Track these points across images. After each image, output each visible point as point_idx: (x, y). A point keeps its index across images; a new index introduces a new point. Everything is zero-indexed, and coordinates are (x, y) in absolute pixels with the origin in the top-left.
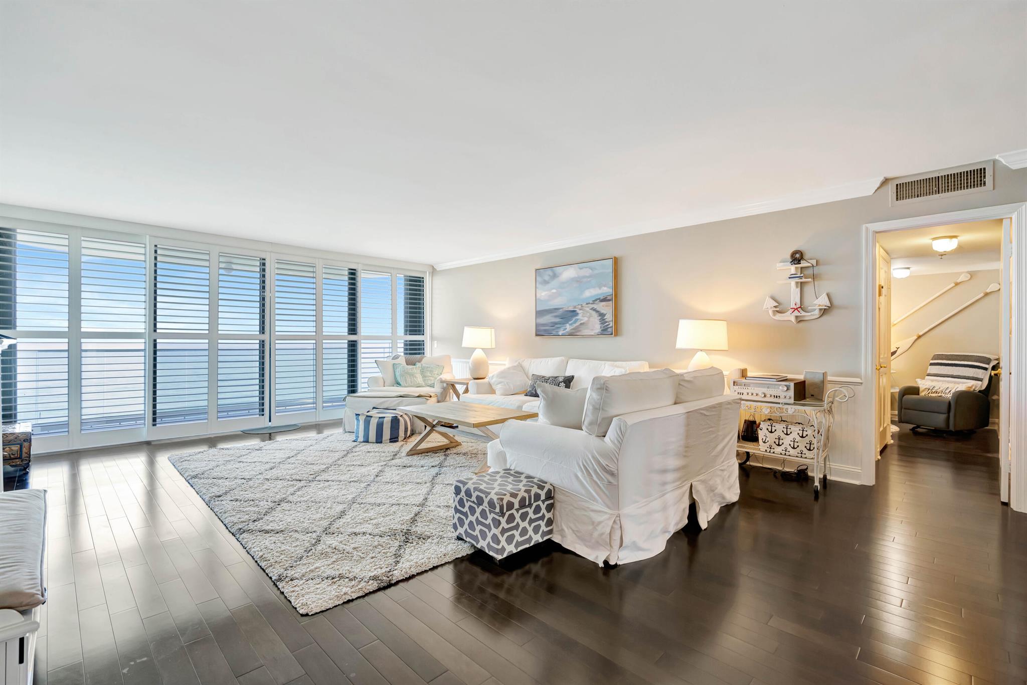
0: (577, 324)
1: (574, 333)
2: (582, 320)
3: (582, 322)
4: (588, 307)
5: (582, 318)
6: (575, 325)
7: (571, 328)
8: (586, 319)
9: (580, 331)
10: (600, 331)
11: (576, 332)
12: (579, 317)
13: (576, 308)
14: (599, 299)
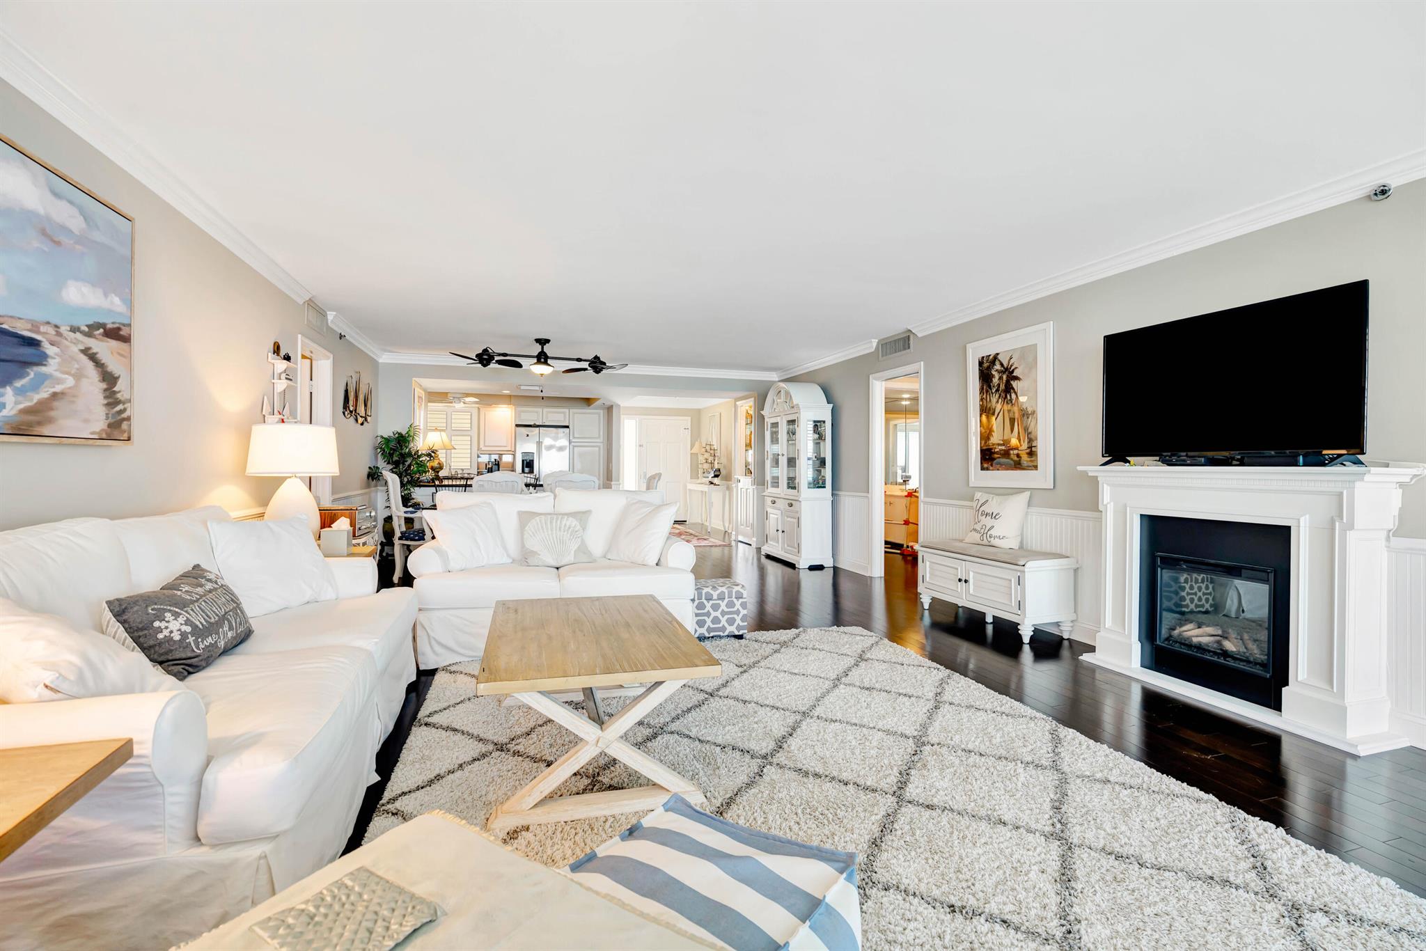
0: (44, 394)
1: (30, 425)
2: (59, 381)
3: (58, 388)
4: (76, 342)
5: (58, 374)
6: (37, 397)
7: (21, 406)
8: (70, 381)
9: (50, 421)
10: (106, 427)
11: (39, 423)
12: (51, 368)
13: (38, 332)
14: (103, 326)
